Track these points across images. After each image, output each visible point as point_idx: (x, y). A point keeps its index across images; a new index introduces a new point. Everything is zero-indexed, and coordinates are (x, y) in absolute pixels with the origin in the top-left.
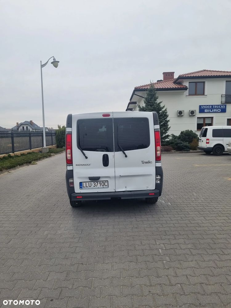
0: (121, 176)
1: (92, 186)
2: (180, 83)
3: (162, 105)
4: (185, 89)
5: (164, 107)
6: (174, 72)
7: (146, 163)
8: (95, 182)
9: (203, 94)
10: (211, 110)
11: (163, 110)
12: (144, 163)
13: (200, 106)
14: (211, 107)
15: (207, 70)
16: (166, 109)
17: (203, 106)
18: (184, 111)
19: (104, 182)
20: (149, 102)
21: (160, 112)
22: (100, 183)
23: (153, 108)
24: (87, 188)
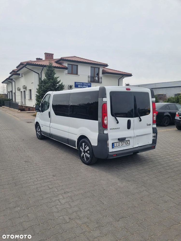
0: (137, 136)
1: (120, 145)
2: (60, 64)
3: (58, 80)
4: (66, 68)
5: (60, 81)
6: (53, 54)
8: (122, 142)
9: (77, 74)
10: (82, 86)
11: (60, 83)
12: (148, 125)
13: (75, 83)
14: (82, 84)
15: (76, 56)
16: (62, 83)
17: (77, 82)
18: (65, 85)
19: (127, 141)
20: (50, 76)
21: (57, 85)
22: (125, 142)
23: (53, 81)
24: (117, 147)
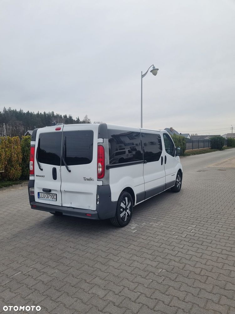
1: (45, 198)
7: (88, 180)
8: (48, 194)
12: (86, 180)
19: (54, 195)
22: (51, 195)
24: (42, 198)
